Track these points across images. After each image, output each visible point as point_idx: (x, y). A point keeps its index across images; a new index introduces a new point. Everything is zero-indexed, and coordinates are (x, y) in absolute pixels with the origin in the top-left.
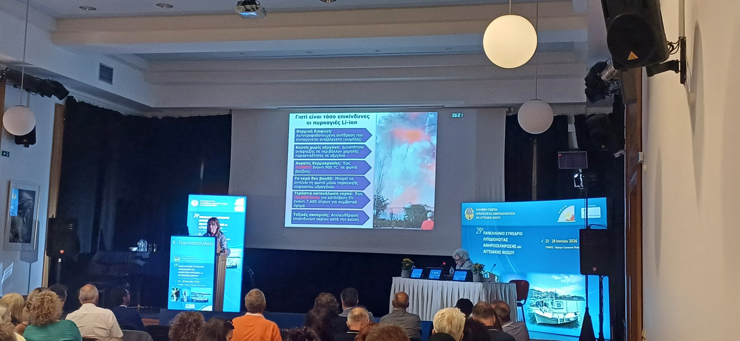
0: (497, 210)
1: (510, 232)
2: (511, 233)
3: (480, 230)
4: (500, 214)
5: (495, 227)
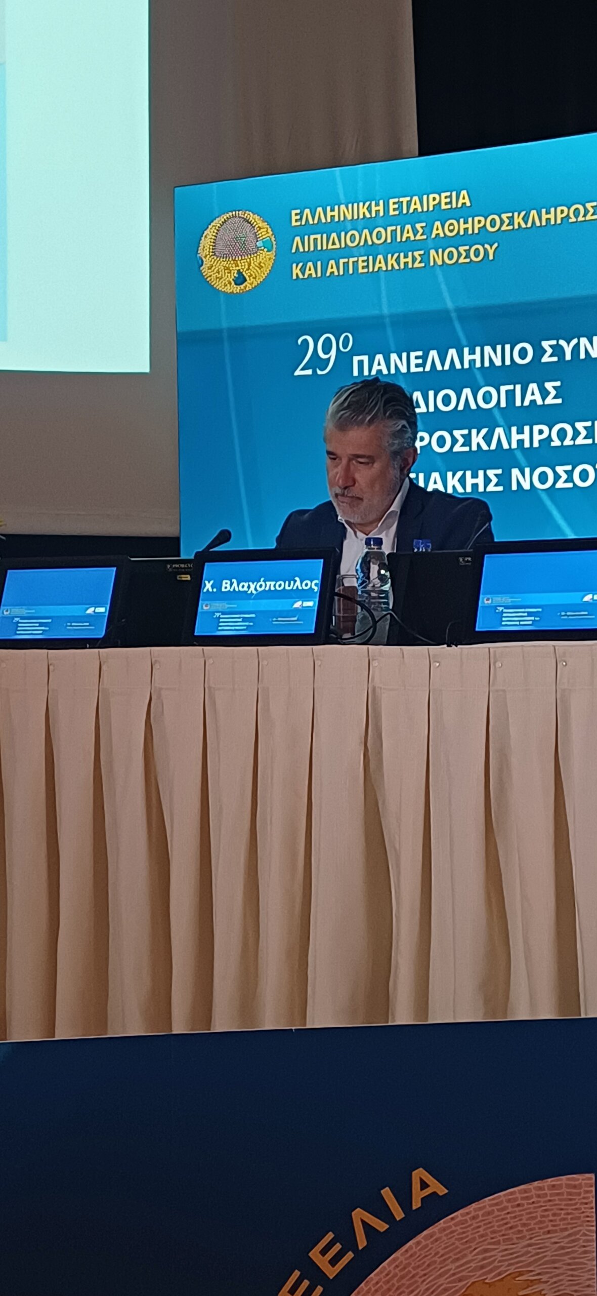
3: (327, 349)
4: (493, 226)
5: (454, 315)
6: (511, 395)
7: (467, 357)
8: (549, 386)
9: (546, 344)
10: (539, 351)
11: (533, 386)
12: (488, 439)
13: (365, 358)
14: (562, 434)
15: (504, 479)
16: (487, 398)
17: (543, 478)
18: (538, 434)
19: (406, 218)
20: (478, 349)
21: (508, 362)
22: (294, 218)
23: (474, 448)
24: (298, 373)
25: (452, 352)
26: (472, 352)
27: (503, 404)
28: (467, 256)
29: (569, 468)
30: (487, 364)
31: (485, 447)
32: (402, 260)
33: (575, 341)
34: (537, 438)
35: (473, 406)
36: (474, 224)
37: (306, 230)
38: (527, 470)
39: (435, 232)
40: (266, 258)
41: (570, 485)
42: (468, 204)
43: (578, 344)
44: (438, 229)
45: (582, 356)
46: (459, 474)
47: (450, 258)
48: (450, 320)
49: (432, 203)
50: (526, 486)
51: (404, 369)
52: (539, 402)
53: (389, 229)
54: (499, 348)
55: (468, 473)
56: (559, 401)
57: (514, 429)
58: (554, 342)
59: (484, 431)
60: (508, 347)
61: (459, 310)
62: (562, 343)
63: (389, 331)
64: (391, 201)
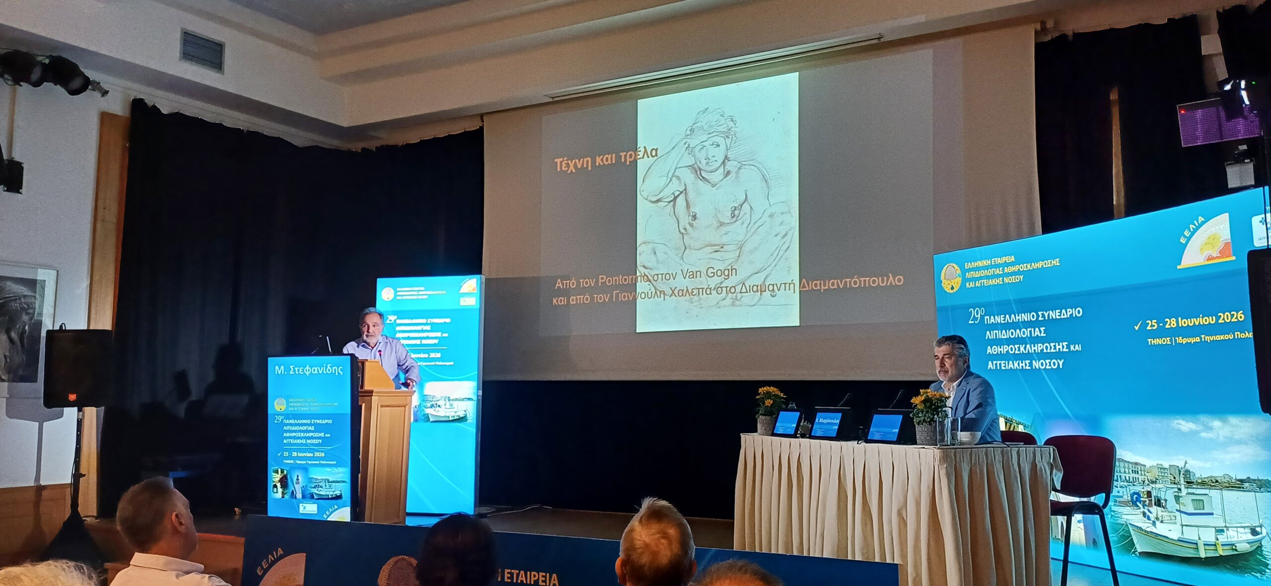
0: (1013, 259)
1: (1051, 312)
2: (1054, 315)
3: (977, 314)
4: (1022, 268)
5: (1012, 302)
6: (1031, 331)
7: (1017, 318)
8: (1042, 329)
9: (1040, 313)
10: (1038, 316)
11: (1037, 329)
12: (1025, 348)
13: (988, 317)
14: (1047, 347)
15: (1031, 365)
16: (1024, 333)
17: (1042, 364)
18: (1039, 347)
19: (997, 266)
20: (1020, 315)
21: (1029, 320)
22: (966, 266)
23: (1021, 352)
24: (970, 322)
25: (1013, 316)
26: (1018, 316)
27: (1029, 336)
28: (1015, 280)
29: (1049, 361)
30: (1023, 320)
31: (1024, 352)
32: (997, 281)
33: (1048, 312)
34: (1040, 349)
35: (1020, 336)
36: (1016, 268)
37: (970, 270)
38: (1037, 361)
39: (1005, 271)
40: (959, 279)
41: (1050, 367)
42: (1014, 261)
43: (1049, 314)
44: (1006, 270)
45: (1051, 318)
46: (1018, 362)
47: (1010, 280)
48: (1011, 303)
49: (1004, 260)
50: (1037, 367)
51: (999, 322)
52: (1039, 335)
53: (993, 269)
54: (1026, 314)
55: (1020, 362)
56: (1045, 335)
57: (1032, 345)
58: (1042, 312)
59: (1024, 345)
60: (1029, 314)
61: (1014, 300)
62: (1045, 313)
63: (994, 307)
64: (993, 259)
